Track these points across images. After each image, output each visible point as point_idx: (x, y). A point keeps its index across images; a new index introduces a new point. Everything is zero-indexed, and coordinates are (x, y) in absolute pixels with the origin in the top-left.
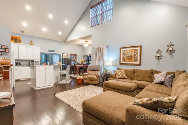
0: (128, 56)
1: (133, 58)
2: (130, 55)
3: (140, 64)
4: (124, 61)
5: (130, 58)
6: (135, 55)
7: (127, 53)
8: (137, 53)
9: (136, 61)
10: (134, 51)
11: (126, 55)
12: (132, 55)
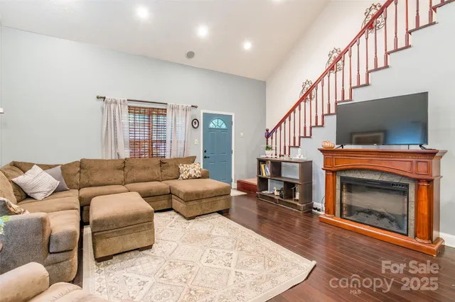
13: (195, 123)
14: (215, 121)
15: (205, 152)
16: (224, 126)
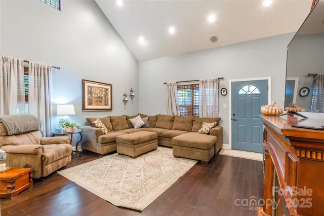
0: (96, 96)
1: (103, 101)
2: (99, 95)
3: (111, 110)
4: (90, 104)
5: (99, 100)
6: (105, 96)
7: (95, 91)
8: (107, 94)
9: (107, 104)
10: (104, 90)
11: (93, 95)
12: (102, 96)
13: (224, 91)
14: (246, 88)
15: (234, 115)
16: (257, 92)
